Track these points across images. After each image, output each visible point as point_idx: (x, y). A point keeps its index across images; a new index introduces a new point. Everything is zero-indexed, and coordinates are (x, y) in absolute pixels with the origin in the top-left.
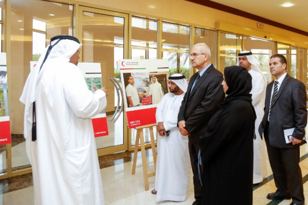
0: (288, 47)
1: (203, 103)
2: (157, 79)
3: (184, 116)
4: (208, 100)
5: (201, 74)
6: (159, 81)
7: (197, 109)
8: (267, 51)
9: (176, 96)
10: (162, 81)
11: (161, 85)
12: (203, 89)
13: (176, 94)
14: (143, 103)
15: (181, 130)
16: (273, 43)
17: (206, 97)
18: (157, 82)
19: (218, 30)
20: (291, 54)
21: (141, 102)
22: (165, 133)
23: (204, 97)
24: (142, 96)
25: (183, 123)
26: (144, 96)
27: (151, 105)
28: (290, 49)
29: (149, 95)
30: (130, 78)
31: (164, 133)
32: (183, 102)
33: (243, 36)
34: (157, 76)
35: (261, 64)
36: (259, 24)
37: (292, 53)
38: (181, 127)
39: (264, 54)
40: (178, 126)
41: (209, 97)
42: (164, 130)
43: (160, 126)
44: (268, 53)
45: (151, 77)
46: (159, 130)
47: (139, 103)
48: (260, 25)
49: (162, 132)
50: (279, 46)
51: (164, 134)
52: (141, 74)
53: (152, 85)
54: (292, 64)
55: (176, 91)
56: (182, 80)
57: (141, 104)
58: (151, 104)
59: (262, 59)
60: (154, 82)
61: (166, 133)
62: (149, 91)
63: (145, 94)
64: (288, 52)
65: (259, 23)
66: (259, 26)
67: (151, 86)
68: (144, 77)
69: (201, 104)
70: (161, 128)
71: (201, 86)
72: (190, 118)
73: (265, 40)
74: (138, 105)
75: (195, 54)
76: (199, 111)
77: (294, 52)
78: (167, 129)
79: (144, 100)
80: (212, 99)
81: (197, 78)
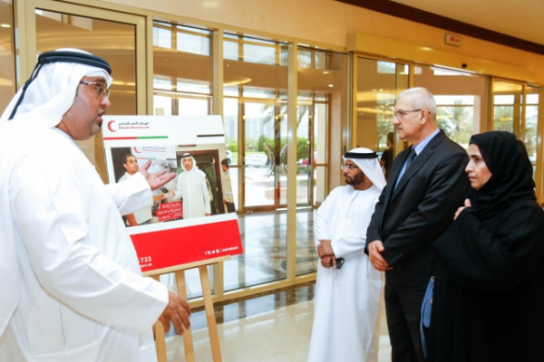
0: (519, 88)
1: (422, 208)
2: (194, 162)
3: (379, 232)
4: (434, 201)
5: (418, 150)
6: (200, 166)
7: (409, 219)
8: (469, 99)
9: (357, 192)
10: (209, 165)
11: (204, 175)
12: (424, 179)
13: (356, 189)
14: (160, 216)
15: (373, 260)
16: (483, 80)
17: (427, 195)
18: (195, 168)
19: (352, 53)
20: (524, 105)
21: (154, 214)
22: (334, 262)
23: (425, 194)
24: (159, 201)
25: (378, 245)
26: (164, 202)
27: (181, 221)
28: (523, 92)
29: (176, 198)
30: (129, 158)
31: (331, 261)
32: (379, 205)
33: (411, 63)
34: (197, 155)
35: (457, 128)
36: (448, 37)
37: (528, 102)
38: (373, 252)
39: (466, 106)
40: (366, 251)
41: (435, 194)
42: (333, 255)
43: (325, 246)
44: (472, 103)
45: (179, 157)
46: (322, 254)
47: (150, 216)
48: (452, 39)
49: (329, 259)
50: (497, 86)
51: (331, 265)
52: (155, 149)
53: (181, 174)
54: (528, 126)
55: (359, 182)
56: (372, 161)
57: (156, 218)
58: (181, 218)
59: (460, 117)
60: (189, 168)
61: (336, 262)
62: (176, 189)
63: (166, 195)
64: (517, 100)
65: (450, 35)
66: (448, 41)
67: (181, 177)
68: (162, 157)
69: (418, 210)
70: (327, 251)
71: (420, 173)
72: (392, 236)
73: (467, 73)
74: (148, 222)
75: (401, 113)
76: (410, 222)
77: (533, 99)
78: (338, 254)
79: (162, 210)
80: (440, 199)
81: (409, 158)
